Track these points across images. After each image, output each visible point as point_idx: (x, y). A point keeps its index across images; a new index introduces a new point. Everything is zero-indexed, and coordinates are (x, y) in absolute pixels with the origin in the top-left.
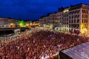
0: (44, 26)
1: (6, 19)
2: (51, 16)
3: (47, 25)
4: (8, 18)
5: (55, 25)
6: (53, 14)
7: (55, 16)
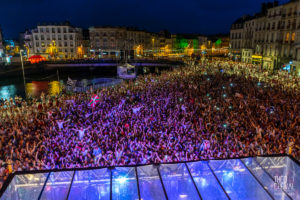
0: (244, 57)
1: (122, 31)
2: (275, 15)
3: (254, 54)
4: (128, 29)
5: (287, 52)
6: (283, 4)
7: (290, 15)
